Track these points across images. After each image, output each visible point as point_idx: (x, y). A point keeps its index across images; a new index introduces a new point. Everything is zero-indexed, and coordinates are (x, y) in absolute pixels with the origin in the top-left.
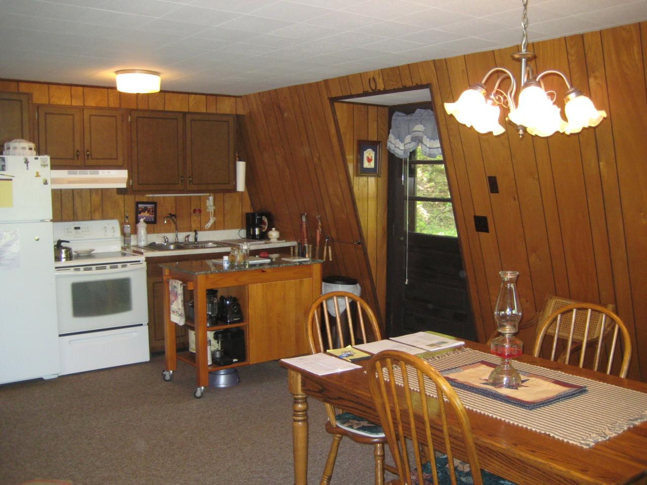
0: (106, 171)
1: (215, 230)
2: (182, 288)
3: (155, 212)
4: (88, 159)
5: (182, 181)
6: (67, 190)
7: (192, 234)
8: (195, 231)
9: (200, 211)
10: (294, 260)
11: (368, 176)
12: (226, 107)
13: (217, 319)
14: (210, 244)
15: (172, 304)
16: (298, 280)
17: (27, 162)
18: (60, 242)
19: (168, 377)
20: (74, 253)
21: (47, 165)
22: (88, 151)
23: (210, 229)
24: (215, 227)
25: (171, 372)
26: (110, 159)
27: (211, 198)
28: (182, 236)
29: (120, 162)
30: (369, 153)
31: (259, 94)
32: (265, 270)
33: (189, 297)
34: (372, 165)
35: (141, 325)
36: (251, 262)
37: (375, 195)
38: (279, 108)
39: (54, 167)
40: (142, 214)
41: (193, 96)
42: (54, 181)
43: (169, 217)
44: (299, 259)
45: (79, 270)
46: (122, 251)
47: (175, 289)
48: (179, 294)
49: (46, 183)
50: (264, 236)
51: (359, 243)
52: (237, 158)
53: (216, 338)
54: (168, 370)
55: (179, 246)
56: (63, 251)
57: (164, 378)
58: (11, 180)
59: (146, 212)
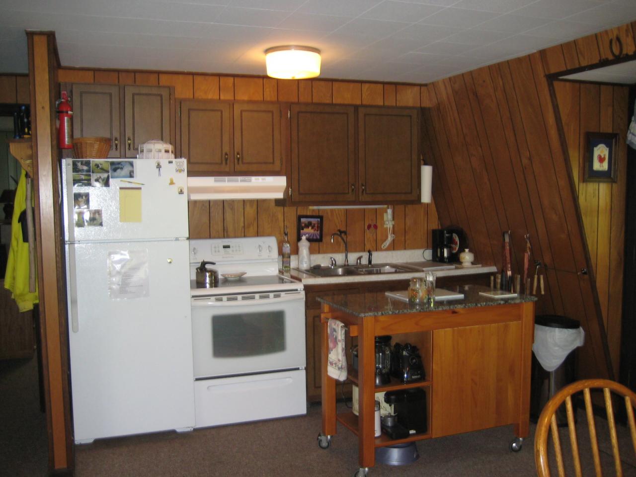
0: (260, 178)
1: (394, 249)
2: (343, 331)
3: (320, 227)
4: (238, 163)
5: (353, 190)
6: (216, 202)
7: (365, 256)
8: (369, 252)
9: (376, 227)
10: (497, 297)
11: (599, 182)
12: (409, 98)
13: (389, 377)
14: (388, 267)
15: (330, 353)
16: (501, 324)
17: (159, 166)
18: (204, 264)
19: (324, 444)
20: (220, 277)
21: (184, 171)
22: (238, 154)
23: (388, 249)
24: (393, 247)
25: (329, 437)
26: (266, 163)
27: (390, 211)
28: (353, 258)
29: (277, 166)
30: (601, 150)
31: (450, 79)
32: (456, 310)
33: (352, 346)
34: (605, 166)
35: (298, 369)
36: (438, 298)
37: (609, 207)
38: (475, 94)
39: (191, 173)
40: (306, 230)
41: (367, 85)
42: (191, 190)
43: (337, 234)
44: (502, 294)
45: (221, 300)
46: (279, 275)
47: (334, 333)
48: (339, 341)
49: (181, 192)
50: (455, 259)
51: (585, 273)
52: (422, 162)
53: (388, 400)
54: (325, 435)
55: (349, 271)
56: (208, 274)
57: (320, 445)
58: (140, 189)
59: (310, 228)
